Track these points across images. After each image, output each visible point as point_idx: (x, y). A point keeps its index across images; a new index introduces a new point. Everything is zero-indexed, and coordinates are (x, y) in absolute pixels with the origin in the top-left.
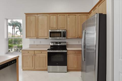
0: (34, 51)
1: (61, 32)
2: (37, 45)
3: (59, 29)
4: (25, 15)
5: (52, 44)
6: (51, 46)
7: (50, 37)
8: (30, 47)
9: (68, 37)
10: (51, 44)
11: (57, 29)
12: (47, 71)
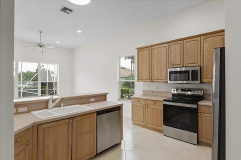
0: (146, 100)
1: (187, 72)
2: (153, 92)
3: (185, 67)
4: (136, 50)
5: (175, 92)
6: (174, 95)
7: (170, 80)
8: (143, 95)
9: (205, 80)
10: (173, 92)
11: (183, 67)
12: (162, 133)
